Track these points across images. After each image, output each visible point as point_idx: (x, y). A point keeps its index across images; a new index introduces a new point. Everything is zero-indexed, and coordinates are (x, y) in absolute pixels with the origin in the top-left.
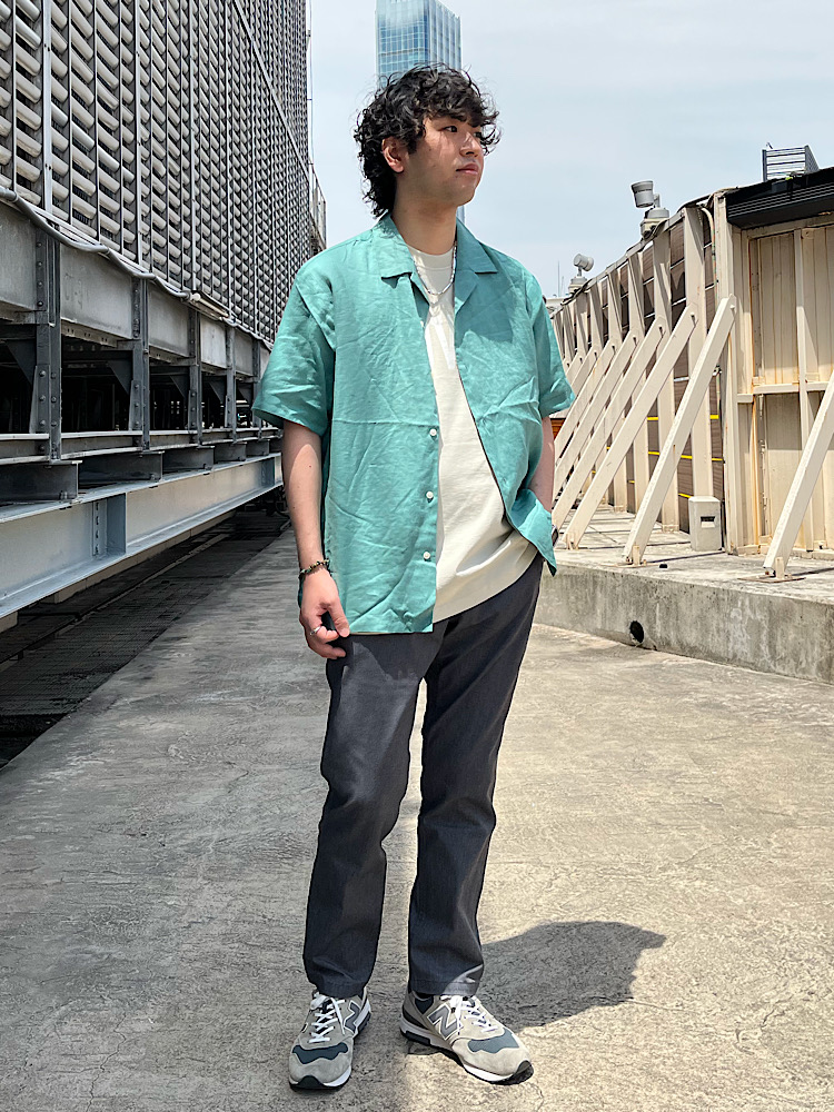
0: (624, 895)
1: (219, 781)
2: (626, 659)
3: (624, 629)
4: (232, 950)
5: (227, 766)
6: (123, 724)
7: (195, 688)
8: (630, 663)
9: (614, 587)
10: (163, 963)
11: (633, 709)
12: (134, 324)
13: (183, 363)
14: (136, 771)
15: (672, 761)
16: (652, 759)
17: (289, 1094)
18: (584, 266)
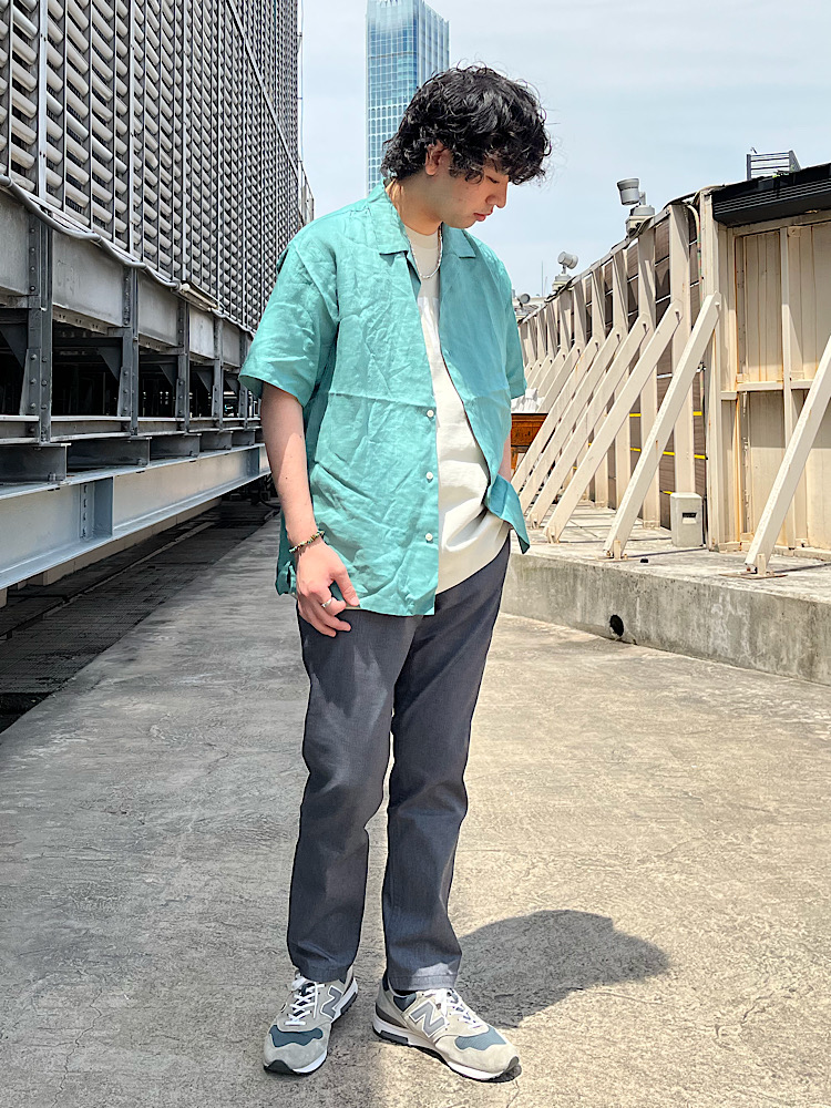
0: (602, 887)
1: (199, 762)
2: (605, 652)
3: (604, 623)
4: (208, 929)
5: (208, 748)
6: (106, 704)
7: (178, 671)
8: (609, 657)
9: (595, 581)
10: (140, 939)
11: (613, 702)
12: (125, 312)
13: (172, 352)
14: (118, 751)
15: (651, 754)
16: (632, 751)
17: (261, 1076)
18: (568, 263)
